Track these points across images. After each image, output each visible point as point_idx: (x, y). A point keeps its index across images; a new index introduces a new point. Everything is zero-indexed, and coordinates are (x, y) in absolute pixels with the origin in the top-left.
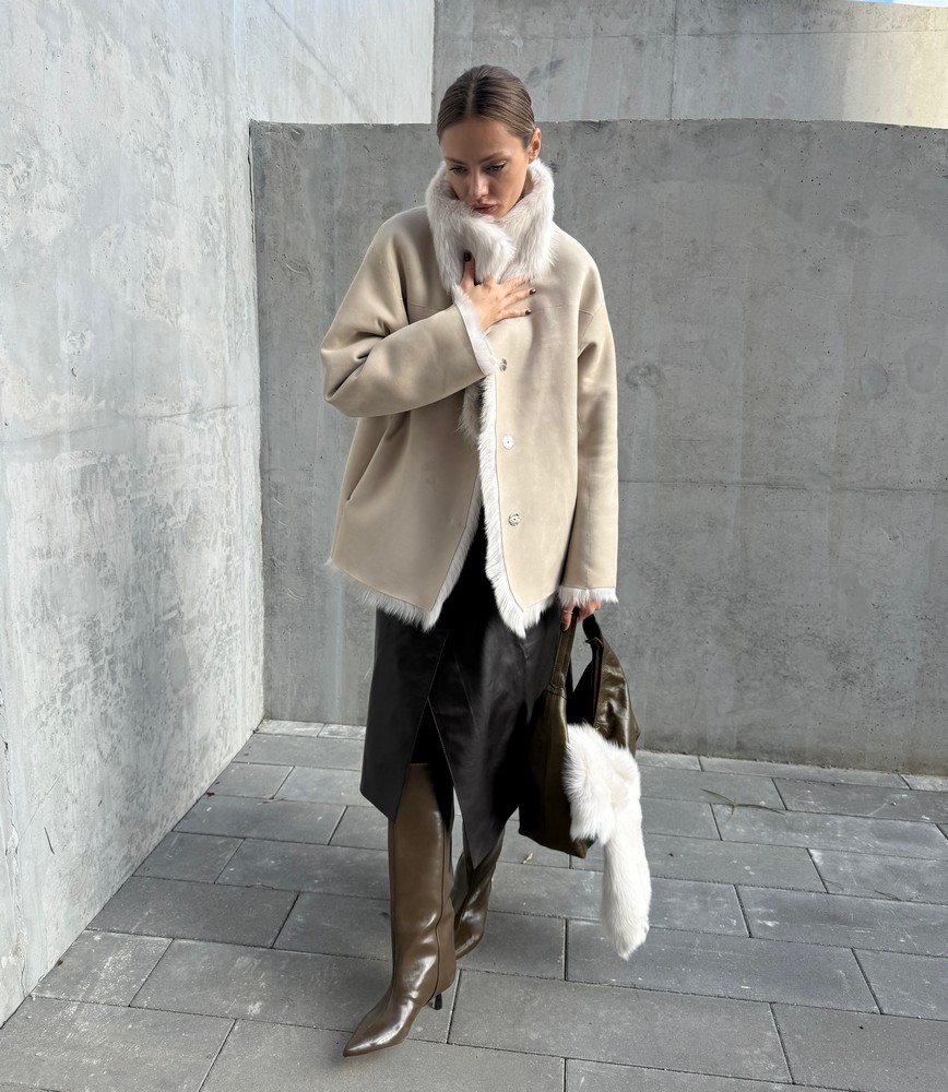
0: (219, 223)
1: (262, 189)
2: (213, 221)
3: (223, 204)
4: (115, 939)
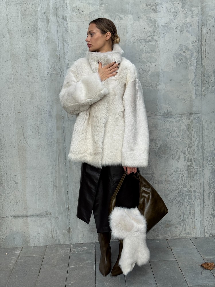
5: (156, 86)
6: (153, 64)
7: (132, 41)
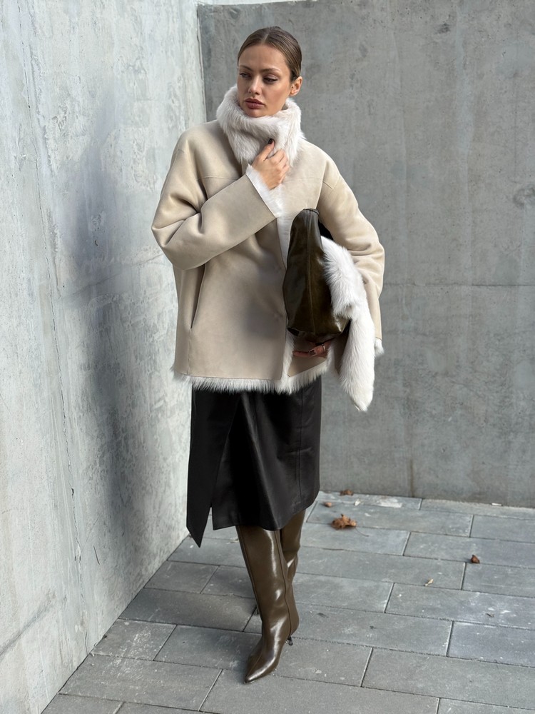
0: (179, 100)
1: (209, 60)
2: (174, 100)
3: (181, 84)
4: (139, 625)
5: (154, 183)
6: (147, 129)
7: (120, 68)
